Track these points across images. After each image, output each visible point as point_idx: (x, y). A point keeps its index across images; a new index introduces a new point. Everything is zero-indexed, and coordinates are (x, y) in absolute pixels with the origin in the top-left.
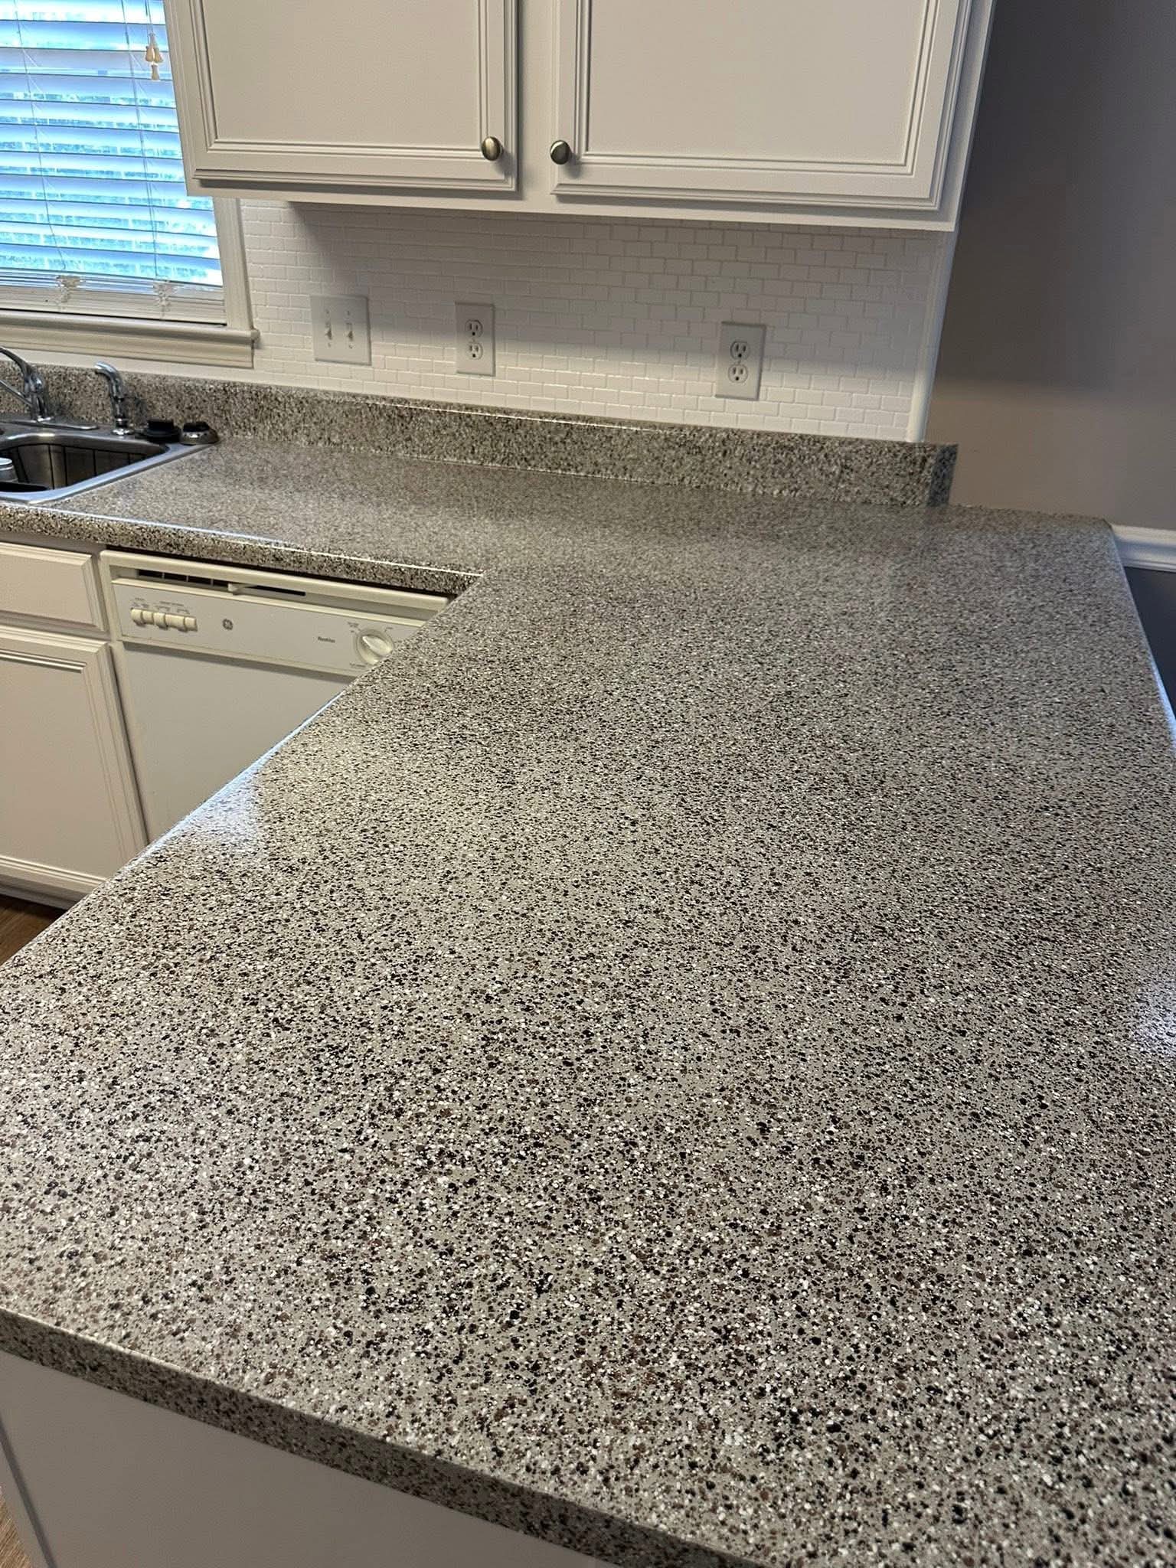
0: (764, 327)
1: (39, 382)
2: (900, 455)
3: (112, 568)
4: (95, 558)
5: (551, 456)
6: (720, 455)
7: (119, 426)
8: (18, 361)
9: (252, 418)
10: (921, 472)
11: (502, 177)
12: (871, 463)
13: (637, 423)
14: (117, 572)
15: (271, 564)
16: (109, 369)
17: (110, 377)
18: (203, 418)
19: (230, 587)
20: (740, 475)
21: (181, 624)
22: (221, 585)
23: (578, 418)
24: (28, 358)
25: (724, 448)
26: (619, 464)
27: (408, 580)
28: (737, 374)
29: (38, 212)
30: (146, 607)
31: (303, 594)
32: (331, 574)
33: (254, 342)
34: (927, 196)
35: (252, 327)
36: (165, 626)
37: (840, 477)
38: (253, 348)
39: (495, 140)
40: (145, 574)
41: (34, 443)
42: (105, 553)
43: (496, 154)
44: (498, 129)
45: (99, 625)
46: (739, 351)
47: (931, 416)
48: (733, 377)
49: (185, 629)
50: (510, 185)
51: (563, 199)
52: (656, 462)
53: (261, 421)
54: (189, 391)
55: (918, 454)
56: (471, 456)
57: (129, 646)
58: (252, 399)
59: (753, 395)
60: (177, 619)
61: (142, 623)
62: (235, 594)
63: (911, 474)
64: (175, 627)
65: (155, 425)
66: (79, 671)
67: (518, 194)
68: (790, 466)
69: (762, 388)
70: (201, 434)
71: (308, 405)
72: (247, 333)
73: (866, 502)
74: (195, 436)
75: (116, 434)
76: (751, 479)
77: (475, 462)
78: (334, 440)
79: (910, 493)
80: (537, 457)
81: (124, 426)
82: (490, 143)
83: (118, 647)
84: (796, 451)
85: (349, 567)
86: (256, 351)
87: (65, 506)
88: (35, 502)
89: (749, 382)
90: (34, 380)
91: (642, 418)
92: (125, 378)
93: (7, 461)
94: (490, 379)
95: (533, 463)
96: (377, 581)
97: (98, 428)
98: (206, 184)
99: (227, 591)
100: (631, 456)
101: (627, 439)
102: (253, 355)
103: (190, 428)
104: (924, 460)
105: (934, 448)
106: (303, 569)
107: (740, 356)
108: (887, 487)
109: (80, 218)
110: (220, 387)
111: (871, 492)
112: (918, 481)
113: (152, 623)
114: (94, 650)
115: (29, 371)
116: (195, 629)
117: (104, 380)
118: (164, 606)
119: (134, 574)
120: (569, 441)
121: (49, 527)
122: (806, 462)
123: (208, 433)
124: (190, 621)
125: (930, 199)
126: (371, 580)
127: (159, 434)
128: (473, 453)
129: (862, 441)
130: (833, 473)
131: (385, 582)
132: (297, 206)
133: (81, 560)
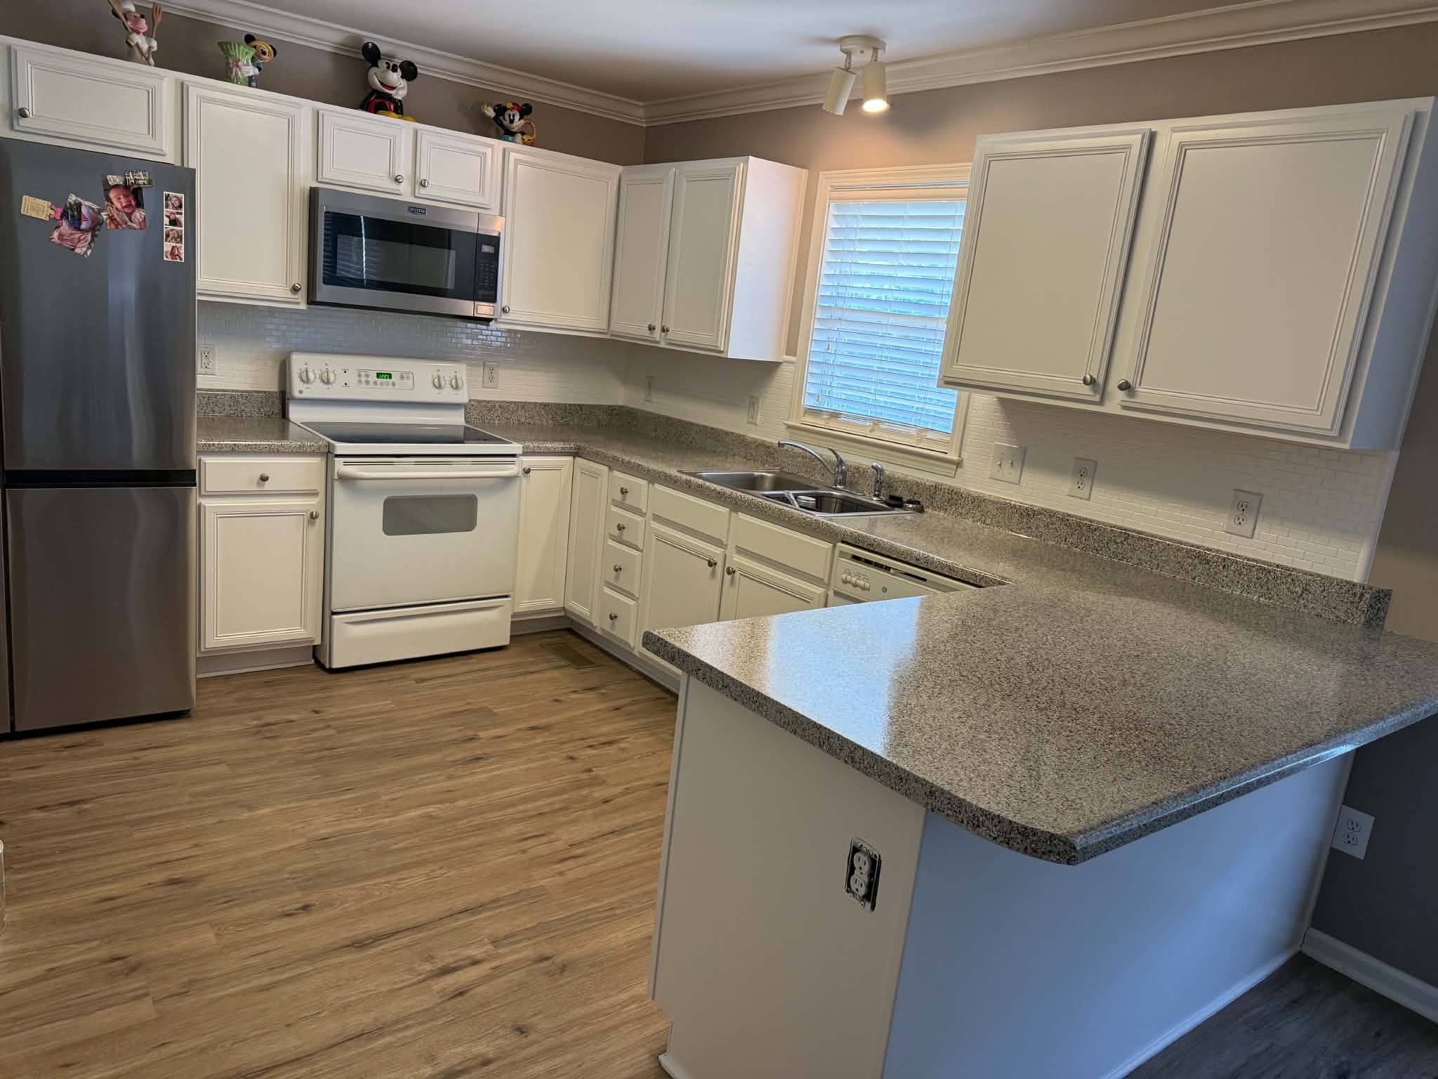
0: (1261, 495)
1: (844, 468)
2: (1345, 588)
3: (841, 552)
4: (835, 546)
5: (1112, 550)
6: (1221, 567)
7: (875, 496)
8: (837, 456)
9: (946, 504)
10: (1359, 603)
11: (1092, 394)
12: (1324, 590)
13: (1171, 540)
14: (842, 554)
15: (913, 562)
16: (879, 466)
17: (879, 471)
18: (920, 500)
19: (892, 571)
20: (1233, 582)
21: (862, 586)
22: (887, 569)
23: (1134, 531)
24: (842, 456)
25: (1223, 564)
26: (1155, 562)
27: (978, 581)
28: (1240, 521)
29: (873, 388)
30: (850, 574)
31: (925, 580)
32: (940, 571)
33: (959, 464)
34: (1329, 427)
35: (960, 456)
36: (855, 585)
37: (1301, 595)
38: (957, 467)
39: (1091, 376)
40: (856, 558)
41: (831, 496)
42: (840, 544)
43: (1092, 382)
44: (1095, 371)
45: (826, 580)
46: (1243, 507)
47: (1373, 567)
48: (1237, 522)
49: (864, 588)
50: (1097, 398)
51: (1125, 408)
52: (1178, 564)
53: (950, 506)
54: (918, 484)
55: (1358, 591)
56: (1063, 542)
57: (837, 594)
58: (949, 493)
59: (1249, 535)
60: (861, 583)
61: (845, 582)
62: (892, 574)
63: (1352, 602)
64: (860, 587)
65: (892, 497)
66: (809, 602)
67: (1101, 403)
68: (1267, 583)
69: (1256, 532)
70: (915, 506)
71: (978, 503)
72: (955, 458)
73: (1318, 615)
74: (911, 506)
75: (872, 500)
76: (1239, 586)
77: (1065, 546)
78: (987, 522)
79: (1350, 615)
80: (1103, 549)
81: (878, 496)
82: (1088, 376)
83: (831, 593)
84: (1272, 574)
85: (950, 569)
86: (959, 470)
87: (830, 520)
88: (818, 516)
89: (1247, 527)
90: (842, 466)
91: (1175, 537)
92: (887, 473)
93: (814, 499)
94: (1086, 502)
95: (1101, 552)
96: (963, 579)
97: (864, 495)
98: (947, 383)
99: (890, 573)
100: (1163, 558)
101: (1162, 548)
102: (956, 471)
103: (910, 502)
104: (1362, 595)
105: (1371, 588)
106: (928, 567)
107: (1243, 510)
108: (1334, 608)
109: (892, 393)
110: (934, 485)
111: (1322, 609)
112: (1357, 608)
113: (849, 582)
114: (819, 592)
115: (841, 462)
116: (868, 589)
117: (875, 471)
118: (859, 575)
119: (850, 557)
120: (1125, 543)
121: (819, 527)
122: (1279, 582)
123: (918, 506)
124: (867, 585)
125: (1332, 429)
126: (960, 577)
127: (892, 502)
128: (1065, 541)
129: (1319, 575)
130: (1297, 593)
131: (966, 580)
132: (1001, 400)
133: (828, 546)
